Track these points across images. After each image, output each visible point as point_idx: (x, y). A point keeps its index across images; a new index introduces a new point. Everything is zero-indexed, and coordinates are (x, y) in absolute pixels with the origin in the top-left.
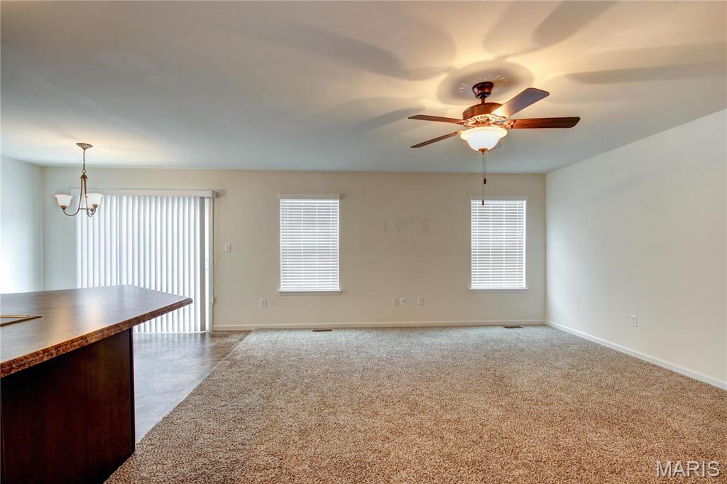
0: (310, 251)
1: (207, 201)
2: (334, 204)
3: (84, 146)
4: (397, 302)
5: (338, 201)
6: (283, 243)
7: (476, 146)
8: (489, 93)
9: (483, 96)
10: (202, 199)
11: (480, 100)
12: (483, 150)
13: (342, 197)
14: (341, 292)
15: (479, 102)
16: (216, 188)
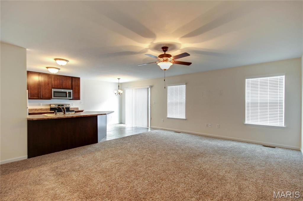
0: (176, 104)
1: (149, 89)
2: (184, 86)
3: (119, 79)
4: (207, 125)
5: (185, 85)
6: (169, 101)
7: (163, 68)
8: (167, 50)
9: (165, 51)
10: (148, 88)
11: (164, 52)
12: (165, 70)
13: (186, 84)
14: (186, 119)
15: (163, 53)
16: (151, 85)
